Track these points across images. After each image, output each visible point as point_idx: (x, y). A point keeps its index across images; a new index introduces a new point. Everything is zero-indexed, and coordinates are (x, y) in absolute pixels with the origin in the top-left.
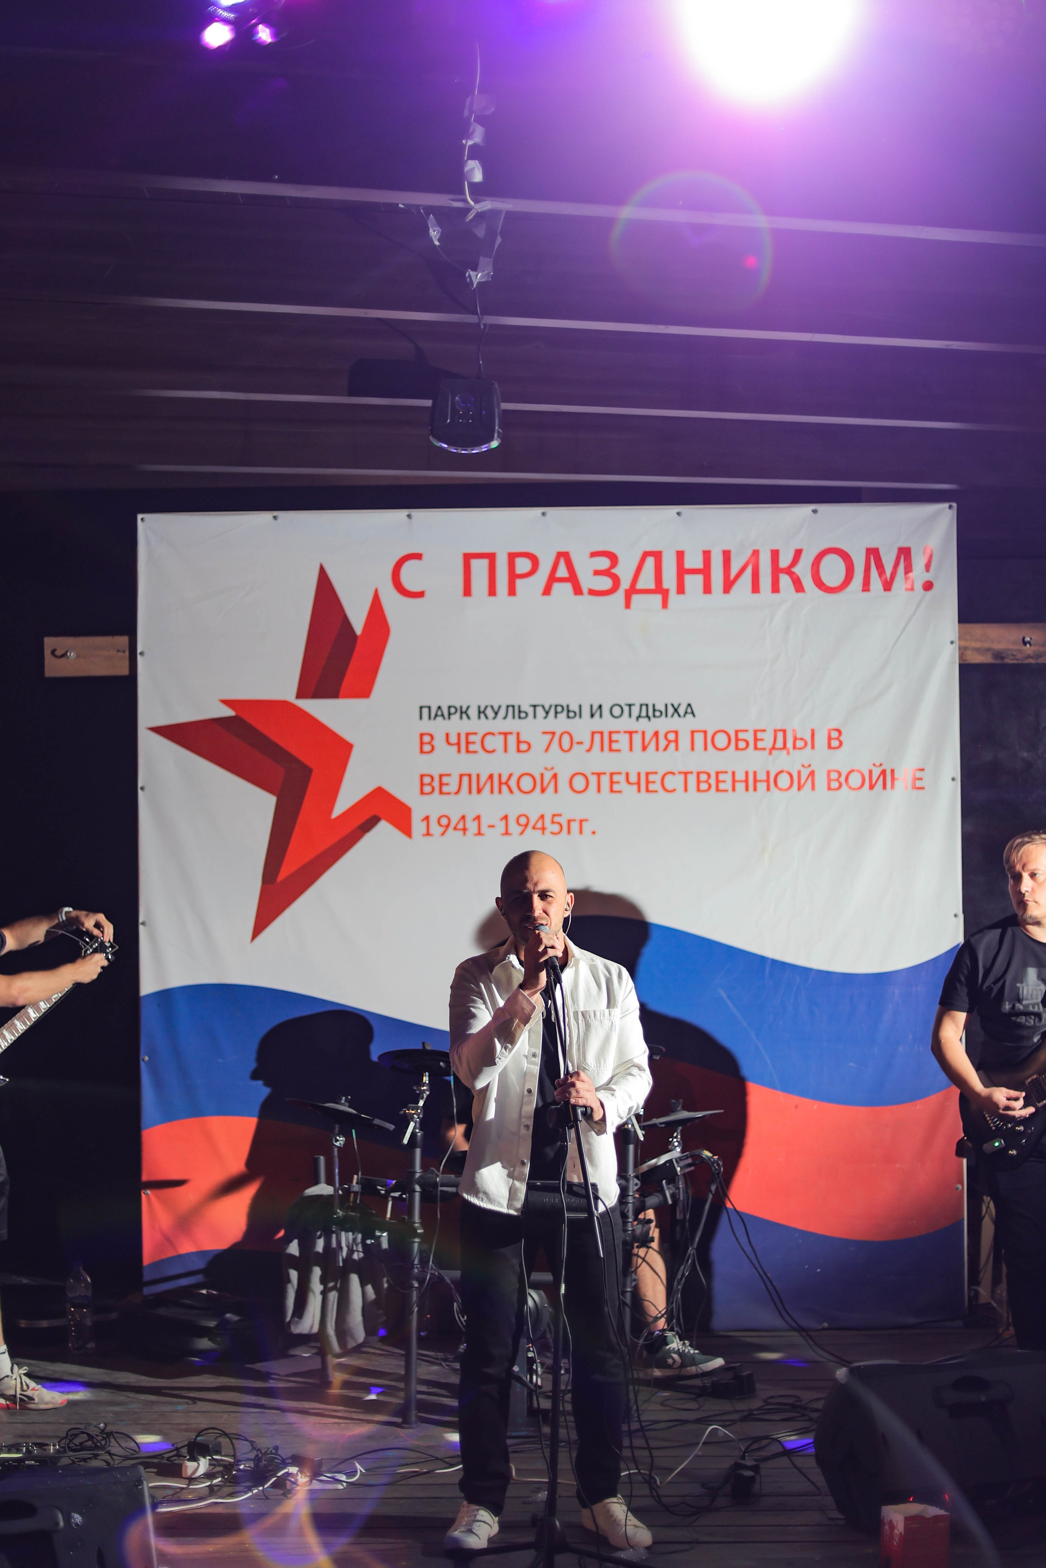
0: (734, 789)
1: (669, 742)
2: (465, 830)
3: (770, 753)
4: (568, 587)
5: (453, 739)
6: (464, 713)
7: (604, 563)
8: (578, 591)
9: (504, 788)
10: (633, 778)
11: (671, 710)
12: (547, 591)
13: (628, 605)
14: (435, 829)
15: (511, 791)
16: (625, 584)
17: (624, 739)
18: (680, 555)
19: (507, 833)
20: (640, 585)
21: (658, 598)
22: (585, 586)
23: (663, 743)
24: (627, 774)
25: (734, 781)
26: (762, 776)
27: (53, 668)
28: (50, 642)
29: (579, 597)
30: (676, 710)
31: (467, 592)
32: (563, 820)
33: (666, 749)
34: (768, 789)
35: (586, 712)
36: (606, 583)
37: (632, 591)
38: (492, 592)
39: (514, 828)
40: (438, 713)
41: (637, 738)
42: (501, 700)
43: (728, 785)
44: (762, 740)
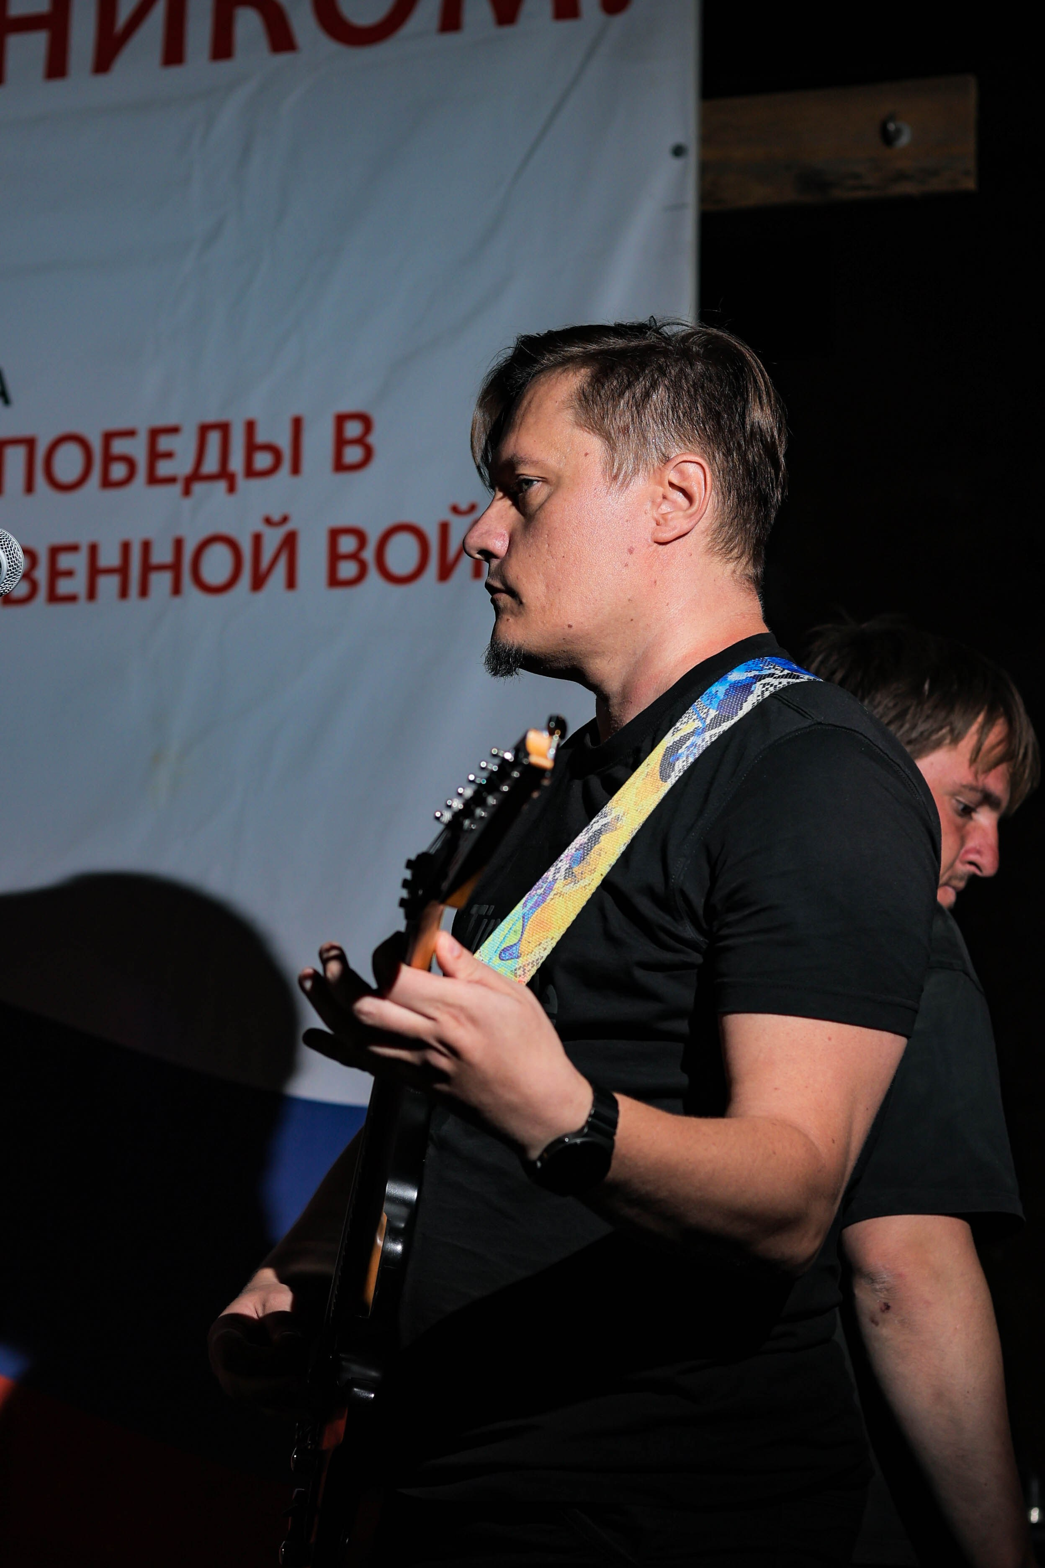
0: (92, 594)
3: (187, 492)
25: (95, 571)
26: (162, 554)
34: (177, 589)
43: (76, 585)
44: (169, 455)
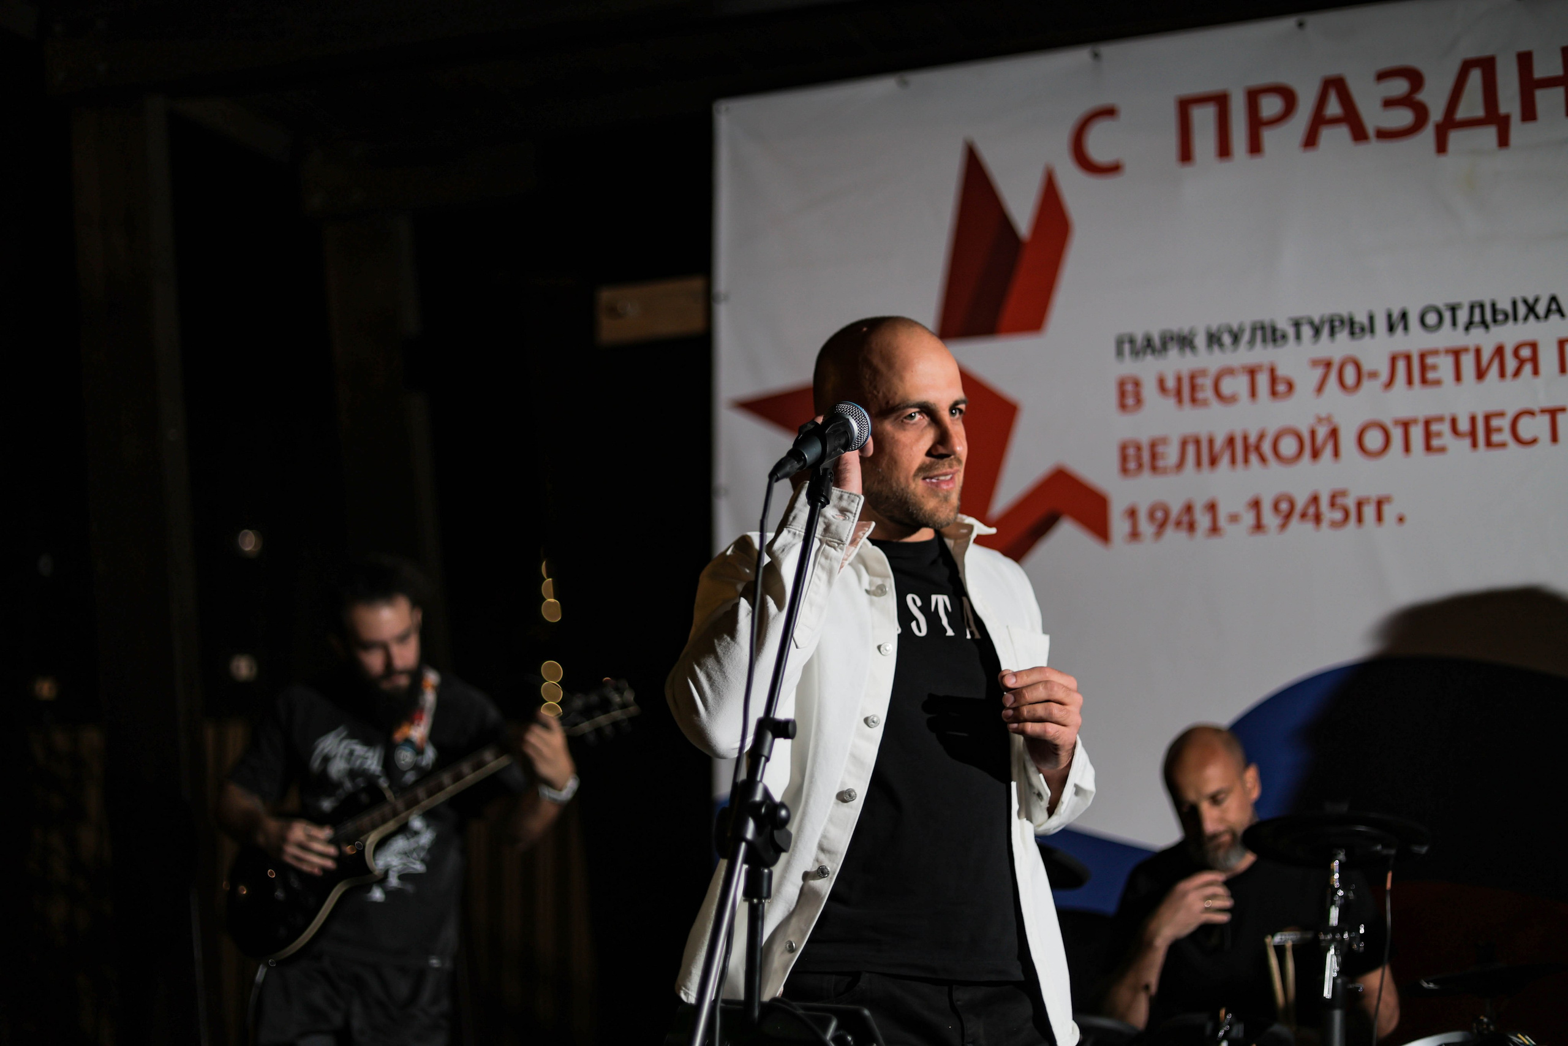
1: (1522, 362)
2: (1191, 527)
4: (1342, 132)
5: (1171, 383)
6: (1185, 342)
7: (1399, 87)
8: (1359, 134)
9: (1254, 458)
10: (1464, 425)
11: (1522, 310)
12: (1311, 140)
13: (1441, 147)
14: (1146, 528)
15: (1263, 459)
16: (1436, 114)
17: (1445, 364)
18: (1525, 60)
19: (1259, 526)
20: (1461, 114)
21: (1490, 134)
22: (1371, 129)
23: (1511, 364)
24: (1454, 422)
27: (610, 331)
28: (606, 295)
29: (1362, 148)
30: (1531, 309)
31: (1186, 154)
32: (1350, 503)
33: (1517, 373)
35: (1381, 324)
36: (1403, 117)
37: (1449, 124)
38: (1224, 150)
39: (1270, 519)
40: (1148, 346)
41: (1468, 363)
42: (1243, 316)
